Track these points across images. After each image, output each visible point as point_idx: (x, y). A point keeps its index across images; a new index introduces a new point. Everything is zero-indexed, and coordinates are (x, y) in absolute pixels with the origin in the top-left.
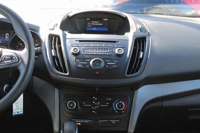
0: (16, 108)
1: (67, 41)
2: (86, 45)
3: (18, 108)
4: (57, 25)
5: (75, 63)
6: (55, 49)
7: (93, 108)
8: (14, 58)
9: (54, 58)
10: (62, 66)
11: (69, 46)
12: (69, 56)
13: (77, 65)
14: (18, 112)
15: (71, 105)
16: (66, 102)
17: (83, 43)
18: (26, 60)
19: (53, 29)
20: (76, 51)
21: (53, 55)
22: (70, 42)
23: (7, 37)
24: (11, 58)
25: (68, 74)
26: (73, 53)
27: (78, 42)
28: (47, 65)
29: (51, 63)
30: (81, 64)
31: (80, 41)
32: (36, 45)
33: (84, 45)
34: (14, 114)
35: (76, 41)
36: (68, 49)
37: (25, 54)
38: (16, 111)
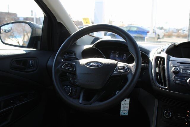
0: (123, 110)
1: (170, 62)
2: (186, 66)
3: (124, 110)
4: (163, 50)
5: (174, 80)
6: (159, 67)
7: (186, 120)
8: (125, 68)
9: (157, 74)
10: (163, 81)
11: (171, 66)
12: (170, 74)
13: (175, 81)
14: (124, 113)
15: (167, 114)
16: (163, 111)
17: (183, 64)
18: (133, 70)
19: (160, 53)
20: (176, 69)
21: (157, 71)
22: (172, 63)
23: (124, 57)
24: (123, 68)
25: (167, 87)
26: (173, 71)
27: (179, 64)
28: (151, 79)
29: (155, 78)
30: (179, 81)
31: (181, 63)
32: (143, 62)
33: (184, 66)
34: (121, 114)
35: (177, 62)
36: (170, 68)
37: (133, 66)
38: (123, 112)
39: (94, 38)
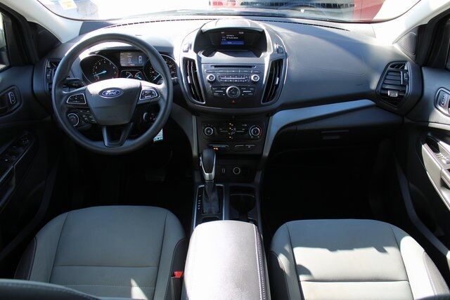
1: (203, 66)
5: (211, 92)
6: (191, 75)
7: (230, 134)
8: (153, 92)
10: (198, 94)
11: (204, 72)
12: (205, 84)
15: (209, 131)
16: (204, 128)
17: (219, 68)
19: (187, 51)
20: (211, 78)
21: (189, 82)
22: (205, 68)
23: (140, 60)
25: (204, 103)
26: (209, 81)
27: (213, 68)
30: (217, 92)
31: (215, 66)
33: (220, 71)
35: (211, 66)
36: (203, 75)
38: (157, 137)
39: (82, 22)
